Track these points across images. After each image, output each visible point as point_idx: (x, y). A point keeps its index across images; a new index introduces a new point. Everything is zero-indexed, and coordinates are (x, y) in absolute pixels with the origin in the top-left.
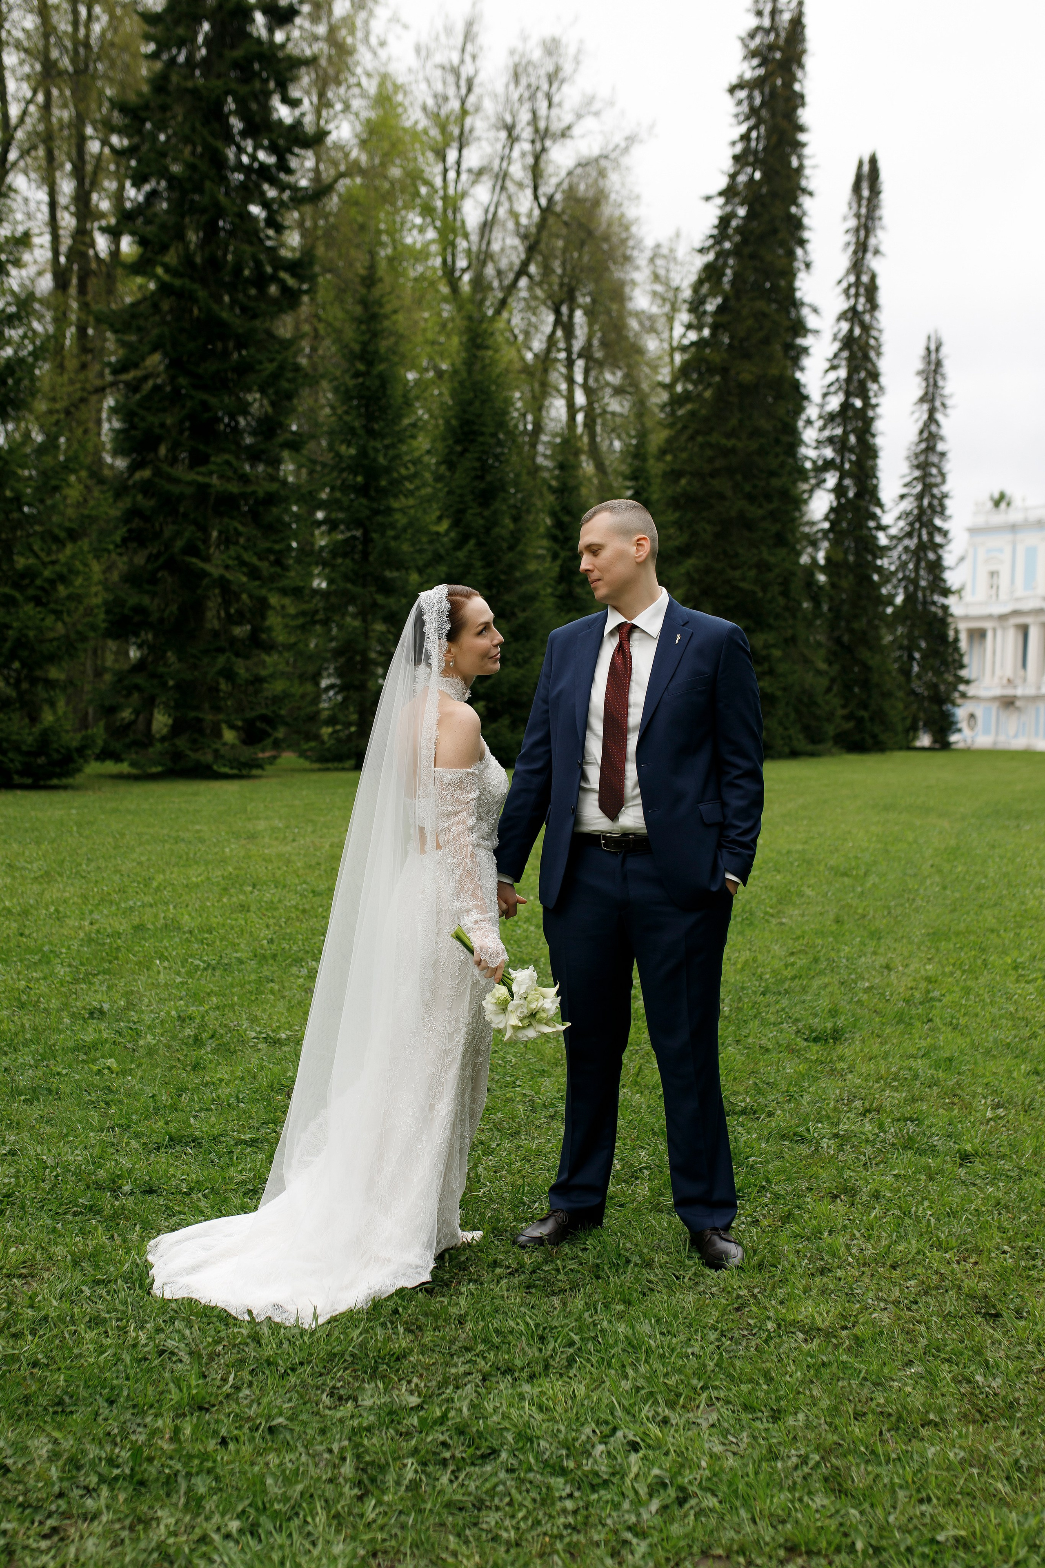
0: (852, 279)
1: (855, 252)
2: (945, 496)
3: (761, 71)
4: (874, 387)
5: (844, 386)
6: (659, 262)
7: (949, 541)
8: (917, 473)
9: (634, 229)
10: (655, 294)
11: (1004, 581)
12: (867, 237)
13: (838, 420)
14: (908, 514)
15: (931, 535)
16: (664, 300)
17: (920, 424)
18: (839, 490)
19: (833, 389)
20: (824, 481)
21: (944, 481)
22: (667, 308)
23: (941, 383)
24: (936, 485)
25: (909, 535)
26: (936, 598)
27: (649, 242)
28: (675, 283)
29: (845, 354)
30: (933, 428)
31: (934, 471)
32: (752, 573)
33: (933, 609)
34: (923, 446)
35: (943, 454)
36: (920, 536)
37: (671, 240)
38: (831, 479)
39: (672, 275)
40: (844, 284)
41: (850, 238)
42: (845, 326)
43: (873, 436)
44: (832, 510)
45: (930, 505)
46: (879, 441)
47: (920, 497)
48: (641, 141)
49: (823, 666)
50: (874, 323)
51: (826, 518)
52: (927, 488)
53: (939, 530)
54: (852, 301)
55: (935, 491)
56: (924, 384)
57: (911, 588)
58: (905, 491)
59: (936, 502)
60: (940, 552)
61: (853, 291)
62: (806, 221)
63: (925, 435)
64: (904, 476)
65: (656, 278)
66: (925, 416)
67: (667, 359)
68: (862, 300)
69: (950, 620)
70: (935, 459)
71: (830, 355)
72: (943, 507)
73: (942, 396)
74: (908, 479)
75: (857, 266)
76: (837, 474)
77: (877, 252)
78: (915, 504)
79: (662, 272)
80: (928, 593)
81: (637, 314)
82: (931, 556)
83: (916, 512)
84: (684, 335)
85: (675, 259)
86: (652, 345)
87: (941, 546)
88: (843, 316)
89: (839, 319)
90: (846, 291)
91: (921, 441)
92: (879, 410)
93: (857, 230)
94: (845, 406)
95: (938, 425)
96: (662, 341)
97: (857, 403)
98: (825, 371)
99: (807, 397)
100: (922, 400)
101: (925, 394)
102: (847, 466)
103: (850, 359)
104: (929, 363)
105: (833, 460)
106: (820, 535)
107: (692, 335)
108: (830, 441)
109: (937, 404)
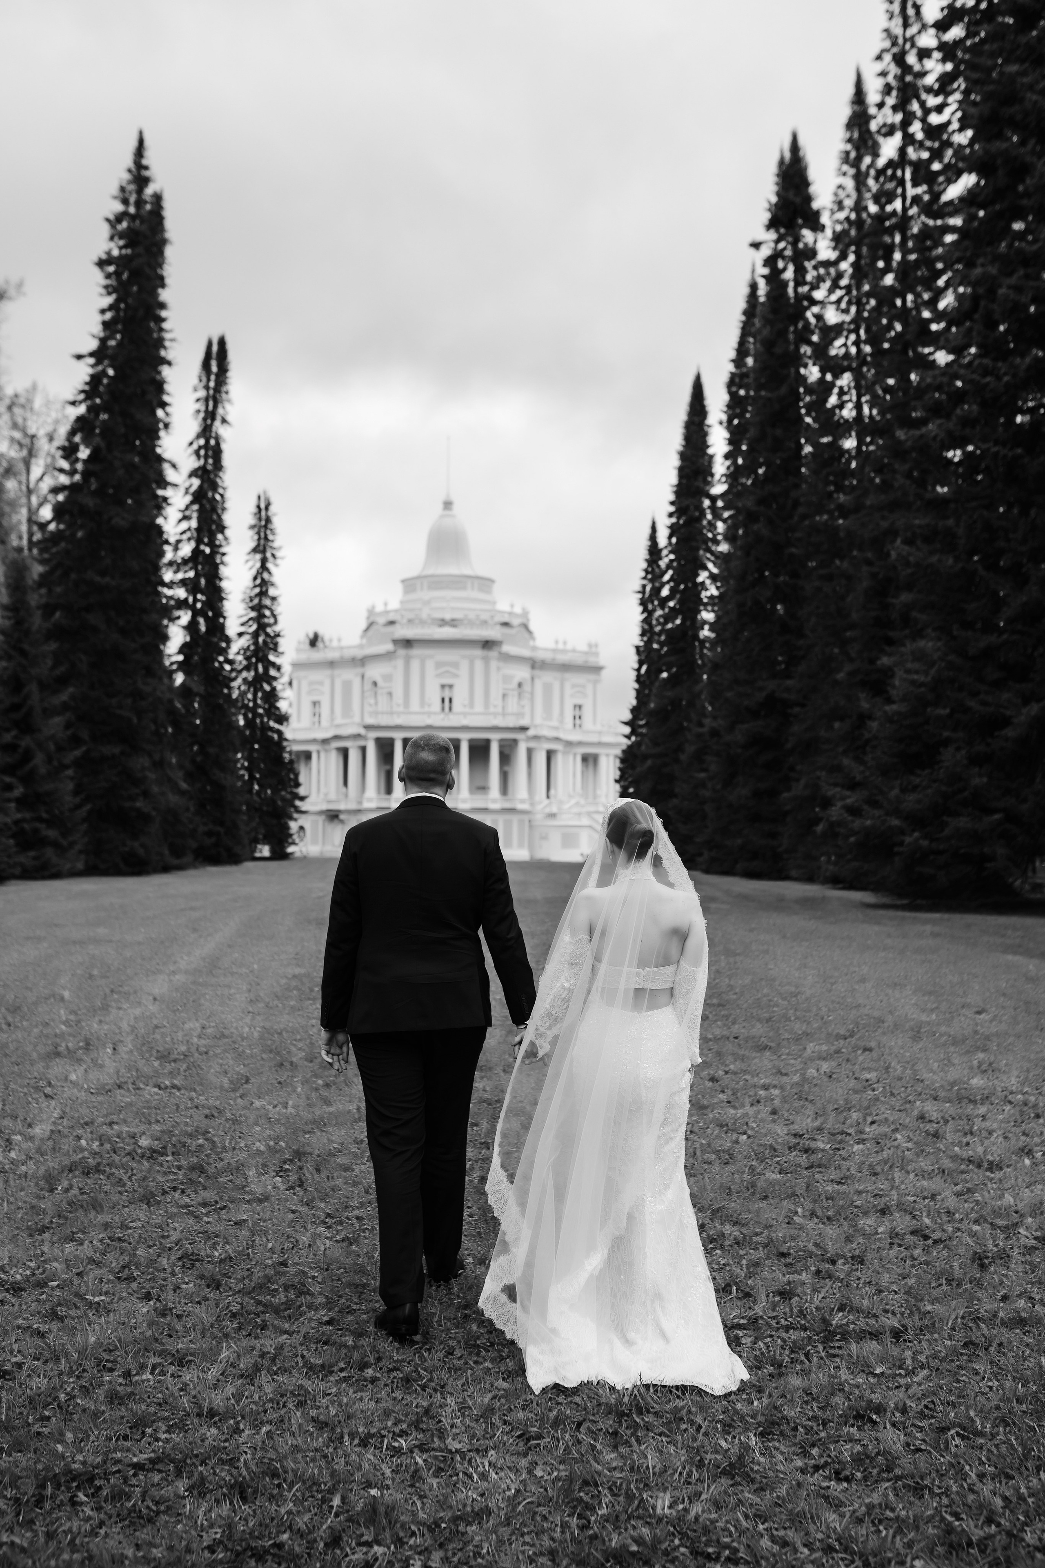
1: (205, 419)
2: (277, 635)
3: (129, 251)
4: (220, 536)
5: (195, 535)
6: (17, 410)
7: (281, 675)
8: (253, 614)
10: (12, 440)
11: (325, 710)
12: (214, 407)
13: (190, 565)
14: (246, 649)
15: (266, 670)
16: (21, 445)
17: (254, 572)
18: (191, 627)
19: (185, 537)
20: (179, 618)
21: (276, 622)
22: (25, 452)
23: (270, 537)
24: (270, 625)
25: (247, 668)
26: (273, 724)
27: (9, 391)
28: (32, 430)
29: (196, 507)
30: (266, 575)
31: (267, 613)
32: (128, 701)
33: (270, 734)
34: (257, 590)
35: (274, 599)
36: (256, 670)
37: (27, 391)
38: (185, 617)
39: (29, 423)
40: (195, 446)
41: (201, 406)
42: (195, 483)
43: (221, 579)
44: (185, 645)
45: (265, 642)
46: (224, 584)
47: (255, 635)
48: (10, 299)
49: (184, 786)
50: (218, 480)
51: (181, 651)
52: (262, 627)
53: (273, 664)
54: (201, 462)
55: (269, 630)
56: (256, 537)
57: (250, 715)
58: (242, 629)
59: (269, 640)
60: (275, 684)
61: (202, 452)
62: (166, 387)
63: (258, 581)
64: (241, 616)
65: (14, 426)
66: (258, 565)
67: (24, 500)
68: (210, 461)
69: (285, 744)
70: (267, 602)
71: (183, 507)
72: (276, 644)
73: (272, 548)
74: (245, 619)
75: (206, 432)
76: (190, 613)
77: (223, 421)
78: (251, 642)
79: (20, 421)
80: (265, 720)
82: (268, 687)
83: (252, 648)
84: (41, 478)
85: (32, 409)
86: (11, 486)
87: (275, 679)
88: (193, 474)
89: (190, 476)
90: (197, 452)
91: (255, 586)
92: (226, 559)
93: (207, 400)
94: (196, 552)
95: (270, 573)
96: (20, 483)
97: (207, 550)
98: (180, 521)
99: (167, 542)
100: (255, 550)
101: (258, 545)
102: (199, 605)
103: (201, 512)
104: (260, 519)
105: (186, 599)
106: (175, 667)
107: (64, 480)
108: (183, 583)
109: (268, 555)
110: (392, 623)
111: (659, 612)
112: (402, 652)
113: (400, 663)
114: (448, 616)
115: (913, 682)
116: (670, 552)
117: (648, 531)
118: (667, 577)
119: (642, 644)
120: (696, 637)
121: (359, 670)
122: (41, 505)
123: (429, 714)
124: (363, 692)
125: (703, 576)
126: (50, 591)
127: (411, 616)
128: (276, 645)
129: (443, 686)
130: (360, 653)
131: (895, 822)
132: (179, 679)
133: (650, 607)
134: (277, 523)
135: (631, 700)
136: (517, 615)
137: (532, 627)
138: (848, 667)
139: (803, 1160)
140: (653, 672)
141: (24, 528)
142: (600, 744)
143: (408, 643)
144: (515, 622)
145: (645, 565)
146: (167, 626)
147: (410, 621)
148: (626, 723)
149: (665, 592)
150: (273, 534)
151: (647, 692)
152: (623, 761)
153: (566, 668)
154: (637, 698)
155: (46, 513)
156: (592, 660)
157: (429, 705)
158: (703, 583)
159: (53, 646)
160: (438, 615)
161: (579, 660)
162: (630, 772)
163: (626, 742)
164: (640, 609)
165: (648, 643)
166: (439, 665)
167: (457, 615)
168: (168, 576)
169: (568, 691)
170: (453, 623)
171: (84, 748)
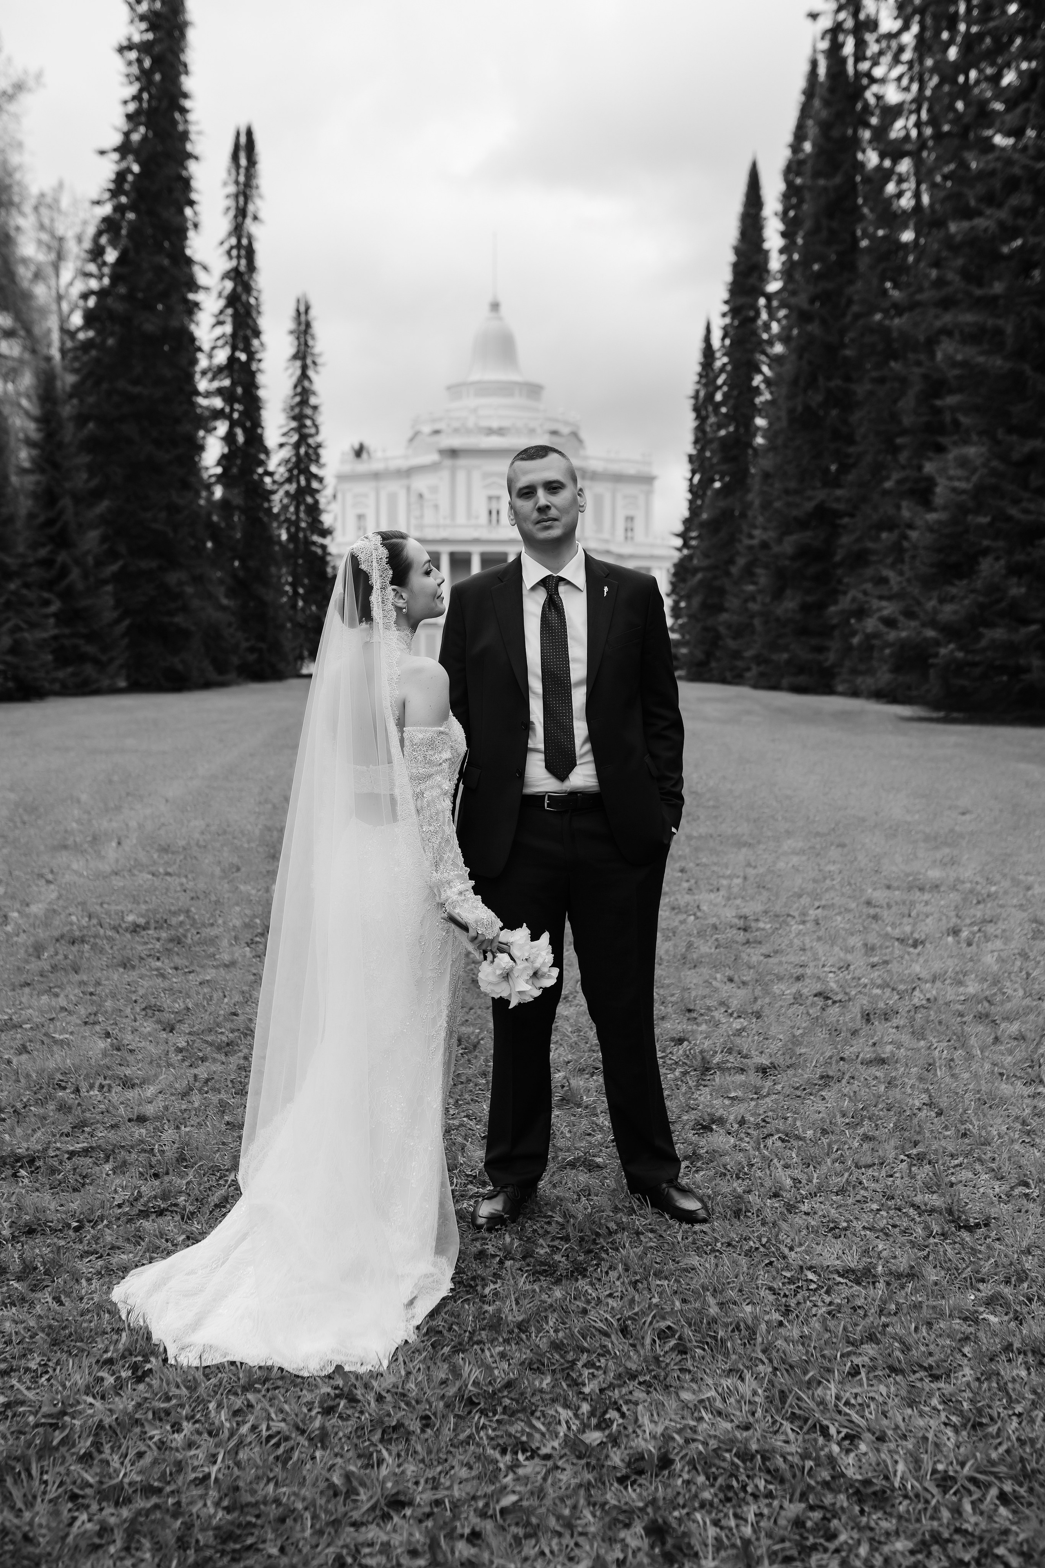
0: (233, 241)
1: (236, 217)
2: (319, 446)
3: (150, 36)
4: (255, 342)
5: (230, 340)
6: (44, 211)
7: (325, 487)
8: (294, 424)
9: (18, 176)
10: (40, 242)
11: (368, 522)
12: (246, 203)
13: (226, 373)
14: (288, 461)
15: (309, 482)
16: (49, 248)
17: (294, 379)
18: (229, 439)
19: (219, 343)
20: (215, 429)
21: (317, 433)
22: (53, 256)
23: (310, 343)
24: (311, 436)
25: (289, 480)
26: (316, 538)
27: (34, 190)
28: (60, 232)
29: (230, 311)
30: (306, 383)
31: (308, 422)
32: (163, 515)
33: (314, 548)
34: (298, 399)
35: (315, 408)
36: (298, 482)
37: (54, 190)
38: (222, 428)
39: (57, 224)
40: (226, 246)
41: (231, 203)
42: (229, 285)
44: (224, 457)
45: (307, 453)
46: (262, 393)
47: (297, 446)
49: (226, 601)
50: (252, 283)
51: (219, 463)
52: (303, 438)
53: (316, 477)
54: (234, 263)
55: (311, 440)
56: (296, 343)
57: (293, 530)
58: (283, 440)
59: (311, 451)
60: (318, 496)
61: (234, 252)
62: (194, 184)
63: (299, 390)
64: (281, 427)
65: (42, 227)
66: (298, 372)
67: (54, 307)
68: (243, 262)
69: (329, 558)
70: (308, 411)
71: (216, 311)
73: (313, 355)
74: (285, 430)
75: (238, 230)
76: (227, 424)
77: (255, 218)
78: (293, 452)
79: (46, 221)
80: (308, 533)
81: (25, 261)
82: (309, 500)
83: (294, 459)
84: (71, 284)
85: (59, 211)
86: (40, 291)
87: (317, 491)
88: (226, 276)
89: (223, 278)
90: (229, 253)
91: (296, 395)
92: (262, 366)
93: (237, 196)
94: (232, 359)
95: (310, 381)
96: (49, 288)
97: (243, 357)
98: (214, 326)
99: (200, 349)
100: (295, 357)
101: (298, 352)
102: (236, 415)
103: (236, 317)
104: (299, 324)
105: (223, 410)
106: (213, 480)
107: (94, 284)
108: (220, 392)
109: (309, 361)
110: (437, 432)
111: (712, 419)
112: (448, 462)
113: (445, 474)
114: (495, 424)
115: (954, 490)
116: (724, 355)
117: (702, 332)
118: (720, 381)
119: (694, 452)
120: (749, 445)
121: (405, 482)
122: (72, 311)
123: (477, 527)
124: (409, 504)
125: (757, 380)
126: (82, 401)
127: (456, 424)
128: (318, 456)
129: (490, 498)
130: (404, 464)
131: (930, 633)
132: (218, 492)
133: (704, 413)
134: (318, 328)
135: (684, 512)
136: (566, 423)
137: (583, 435)
138: (896, 476)
139: (741, 936)
140: (707, 482)
141: (55, 336)
142: (652, 557)
143: (453, 453)
144: (565, 430)
145: (698, 369)
146: (204, 438)
147: (456, 431)
148: (678, 535)
149: (719, 397)
150: (313, 338)
151: (699, 502)
152: (675, 575)
153: (619, 478)
154: (690, 509)
155: (77, 320)
156: (644, 470)
157: (477, 517)
158: (757, 388)
159: (84, 459)
160: (485, 423)
161: (631, 470)
162: (682, 585)
163: (676, 556)
164: (693, 415)
165: (701, 451)
166: (486, 475)
167: (505, 423)
168: (203, 385)
169: (620, 502)
170: (501, 432)
171: (120, 563)
